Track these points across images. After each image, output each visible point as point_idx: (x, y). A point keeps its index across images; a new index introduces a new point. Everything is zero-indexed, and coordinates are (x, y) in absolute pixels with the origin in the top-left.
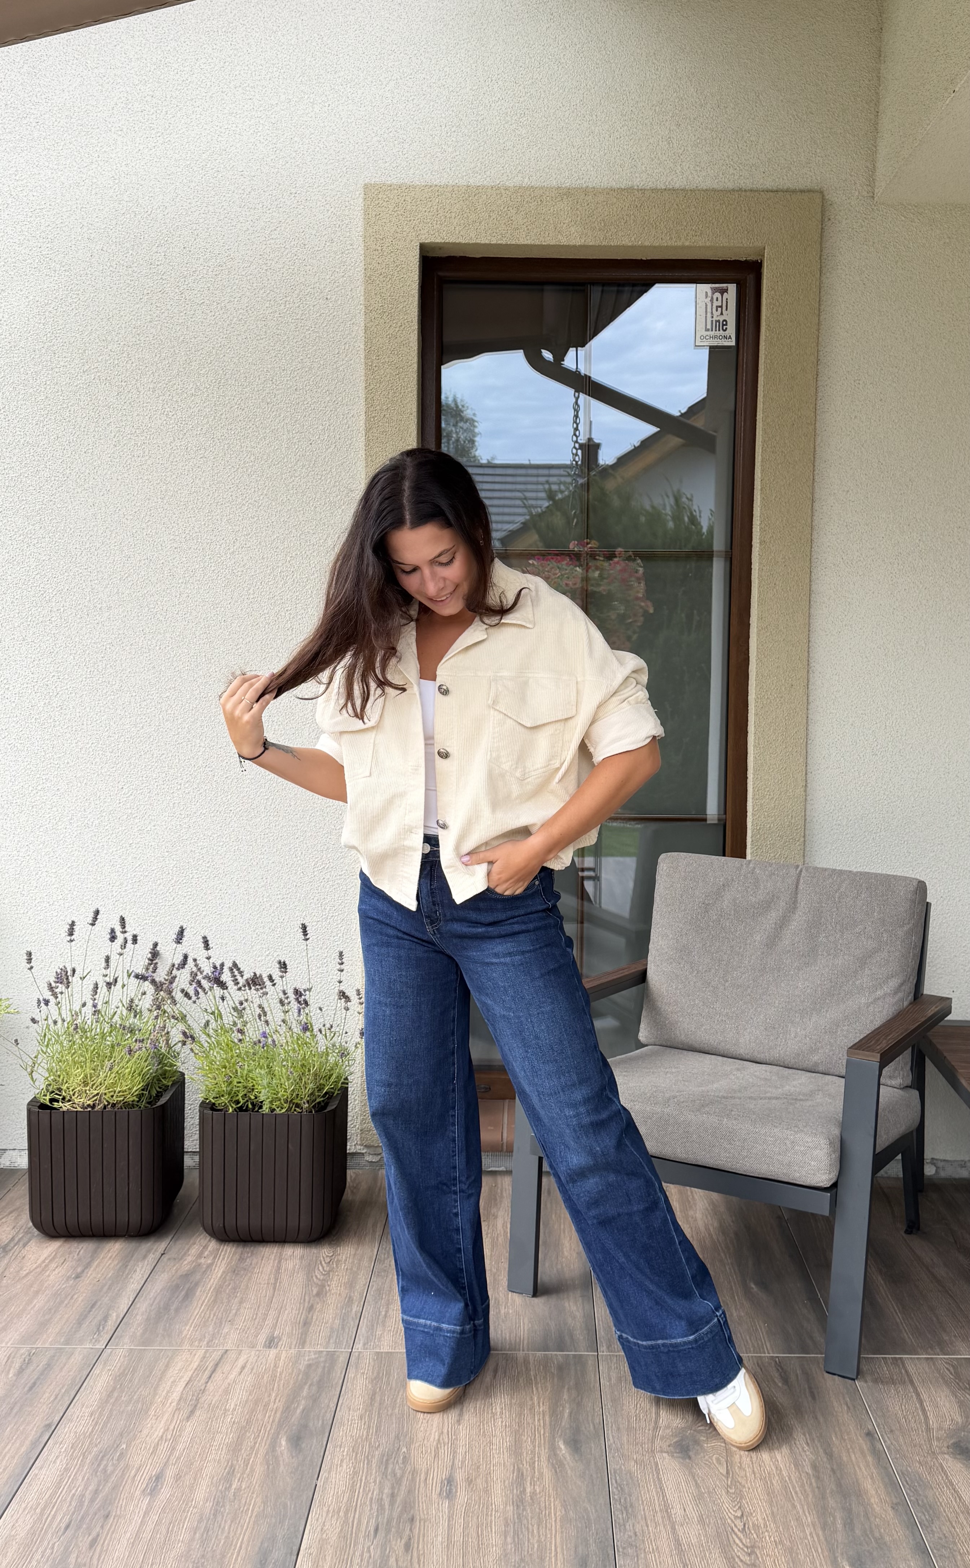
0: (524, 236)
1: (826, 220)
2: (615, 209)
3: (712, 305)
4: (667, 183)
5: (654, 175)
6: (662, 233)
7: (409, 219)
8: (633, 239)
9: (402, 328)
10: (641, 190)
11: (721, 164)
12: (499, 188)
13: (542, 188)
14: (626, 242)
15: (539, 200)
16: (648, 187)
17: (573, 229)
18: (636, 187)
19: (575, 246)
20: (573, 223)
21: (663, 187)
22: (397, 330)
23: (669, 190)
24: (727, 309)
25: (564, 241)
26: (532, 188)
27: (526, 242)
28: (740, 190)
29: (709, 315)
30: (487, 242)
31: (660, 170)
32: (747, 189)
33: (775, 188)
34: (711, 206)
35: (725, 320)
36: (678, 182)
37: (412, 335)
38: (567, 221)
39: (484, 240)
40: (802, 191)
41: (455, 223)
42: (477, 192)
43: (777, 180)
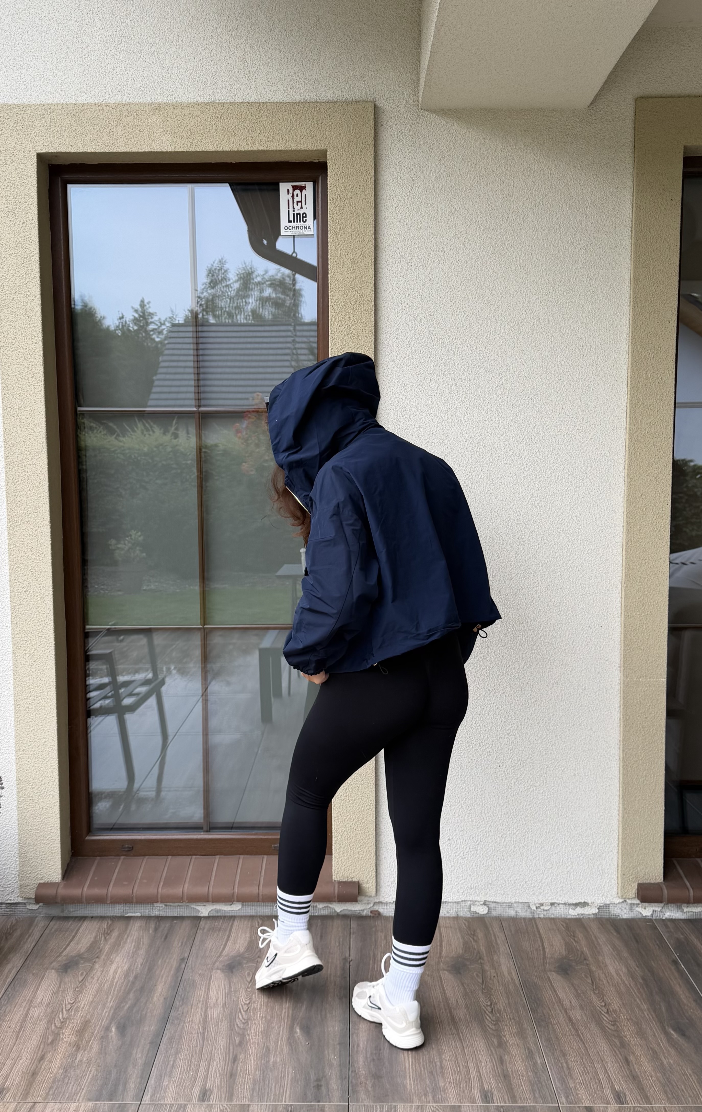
0: (124, 145)
1: (379, 125)
2: (199, 120)
4: (244, 97)
5: (232, 90)
6: (240, 140)
7: (27, 133)
8: (215, 145)
9: (24, 225)
10: (221, 103)
11: (289, 80)
12: (101, 105)
13: (136, 104)
14: (210, 147)
15: (135, 114)
16: (228, 101)
17: (164, 138)
18: (218, 101)
19: (167, 152)
20: (164, 133)
21: (241, 101)
22: (21, 226)
23: (245, 103)
25: (157, 149)
26: (130, 104)
27: (125, 150)
28: (306, 102)
30: (93, 151)
32: (312, 100)
33: (335, 100)
34: (281, 115)
35: (305, 213)
36: (253, 96)
37: (33, 230)
38: (159, 131)
39: (90, 150)
40: (357, 102)
41: (65, 136)
42: (83, 108)
43: (337, 92)
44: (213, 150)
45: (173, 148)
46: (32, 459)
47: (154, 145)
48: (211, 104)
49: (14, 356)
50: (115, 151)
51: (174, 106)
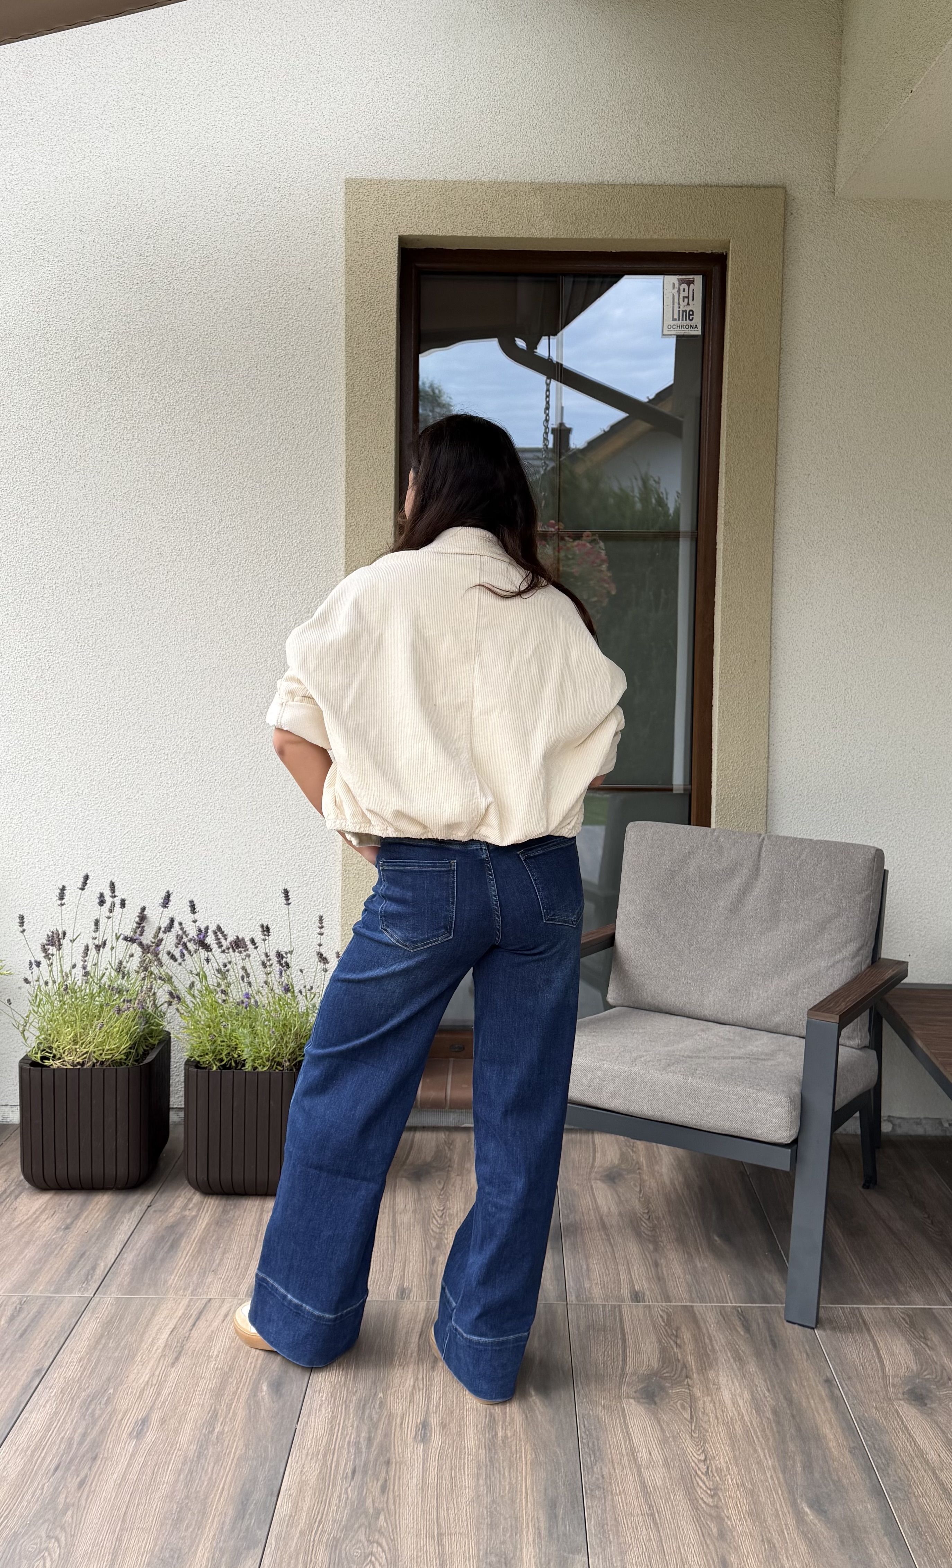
0: (499, 229)
1: (789, 214)
2: (586, 203)
3: (679, 296)
4: (636, 179)
5: (623, 170)
6: (631, 226)
7: (388, 213)
8: (603, 232)
9: (381, 317)
10: (611, 185)
11: (688, 161)
12: (475, 183)
13: (516, 183)
14: (597, 235)
15: (513, 195)
16: (618, 183)
17: (545, 223)
18: (606, 183)
19: (547, 239)
20: (545, 217)
21: (633, 183)
22: (376, 319)
23: (638, 185)
24: (693, 300)
25: (537, 234)
26: (507, 183)
27: (500, 235)
28: (706, 185)
29: (676, 305)
30: (463, 235)
31: (629, 165)
32: (713, 184)
33: (739, 184)
34: (678, 200)
35: (691, 310)
36: (646, 178)
37: (391, 324)
38: (540, 215)
39: (460, 233)
40: (765, 187)
41: (432, 217)
42: (454, 186)
43: (741, 176)
45: (555, 234)
47: (533, 230)
48: (599, 186)
51: (557, 186)
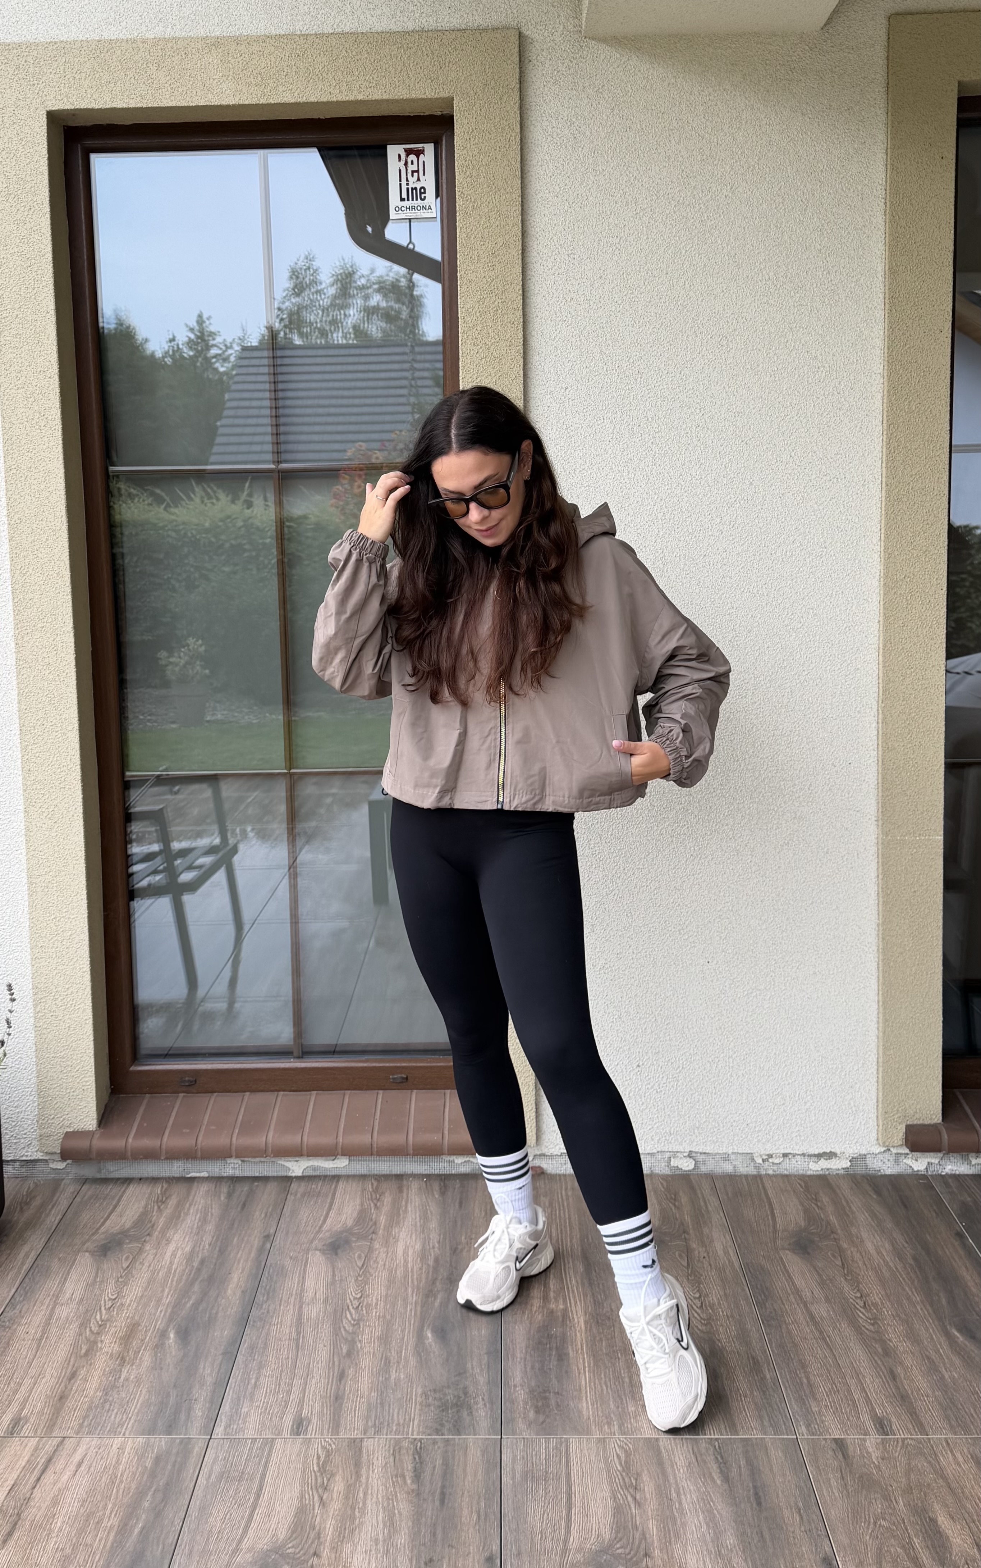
0: (168, 97)
1: (526, 62)
2: (273, 59)
3: (407, 170)
4: (335, 26)
5: (319, 16)
6: (330, 86)
7: (32, 82)
8: (296, 94)
9: (31, 212)
10: (303, 35)
12: (135, 41)
13: (184, 39)
14: (288, 98)
15: (183, 53)
16: (313, 32)
17: (224, 86)
18: (299, 33)
19: (228, 106)
20: (224, 79)
21: (331, 31)
22: (26, 213)
23: (337, 34)
24: (424, 174)
25: (215, 101)
26: (176, 39)
27: (170, 104)
28: (423, 30)
29: (404, 182)
30: (125, 106)
31: (326, 10)
32: (430, 28)
33: (463, 27)
34: (387, 50)
35: (424, 188)
36: (348, 24)
37: (43, 219)
39: (120, 104)
40: (494, 29)
41: (86, 87)
42: (110, 47)
43: (465, 16)
44: (293, 101)
45: (237, 99)
46: (47, 540)
47: (210, 96)
48: (290, 37)
49: (20, 396)
50: (156, 105)
51: (237, 40)
